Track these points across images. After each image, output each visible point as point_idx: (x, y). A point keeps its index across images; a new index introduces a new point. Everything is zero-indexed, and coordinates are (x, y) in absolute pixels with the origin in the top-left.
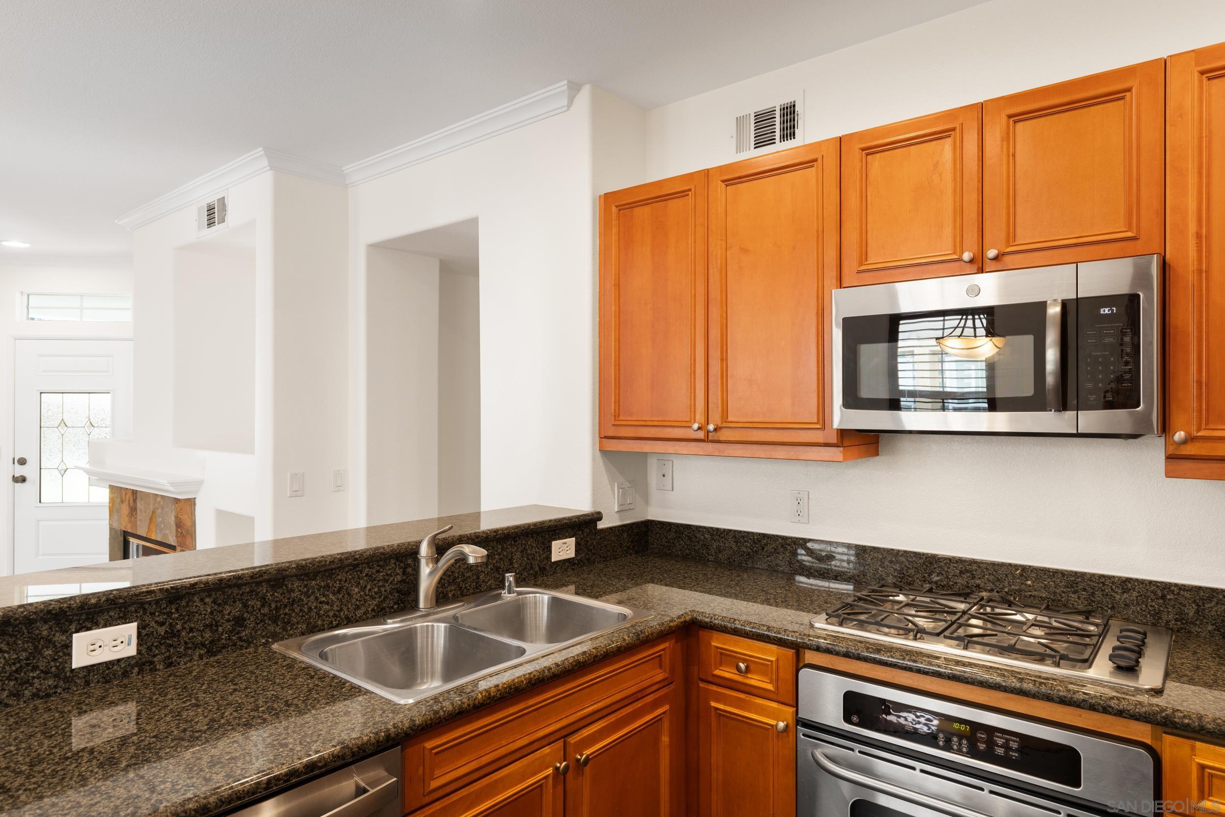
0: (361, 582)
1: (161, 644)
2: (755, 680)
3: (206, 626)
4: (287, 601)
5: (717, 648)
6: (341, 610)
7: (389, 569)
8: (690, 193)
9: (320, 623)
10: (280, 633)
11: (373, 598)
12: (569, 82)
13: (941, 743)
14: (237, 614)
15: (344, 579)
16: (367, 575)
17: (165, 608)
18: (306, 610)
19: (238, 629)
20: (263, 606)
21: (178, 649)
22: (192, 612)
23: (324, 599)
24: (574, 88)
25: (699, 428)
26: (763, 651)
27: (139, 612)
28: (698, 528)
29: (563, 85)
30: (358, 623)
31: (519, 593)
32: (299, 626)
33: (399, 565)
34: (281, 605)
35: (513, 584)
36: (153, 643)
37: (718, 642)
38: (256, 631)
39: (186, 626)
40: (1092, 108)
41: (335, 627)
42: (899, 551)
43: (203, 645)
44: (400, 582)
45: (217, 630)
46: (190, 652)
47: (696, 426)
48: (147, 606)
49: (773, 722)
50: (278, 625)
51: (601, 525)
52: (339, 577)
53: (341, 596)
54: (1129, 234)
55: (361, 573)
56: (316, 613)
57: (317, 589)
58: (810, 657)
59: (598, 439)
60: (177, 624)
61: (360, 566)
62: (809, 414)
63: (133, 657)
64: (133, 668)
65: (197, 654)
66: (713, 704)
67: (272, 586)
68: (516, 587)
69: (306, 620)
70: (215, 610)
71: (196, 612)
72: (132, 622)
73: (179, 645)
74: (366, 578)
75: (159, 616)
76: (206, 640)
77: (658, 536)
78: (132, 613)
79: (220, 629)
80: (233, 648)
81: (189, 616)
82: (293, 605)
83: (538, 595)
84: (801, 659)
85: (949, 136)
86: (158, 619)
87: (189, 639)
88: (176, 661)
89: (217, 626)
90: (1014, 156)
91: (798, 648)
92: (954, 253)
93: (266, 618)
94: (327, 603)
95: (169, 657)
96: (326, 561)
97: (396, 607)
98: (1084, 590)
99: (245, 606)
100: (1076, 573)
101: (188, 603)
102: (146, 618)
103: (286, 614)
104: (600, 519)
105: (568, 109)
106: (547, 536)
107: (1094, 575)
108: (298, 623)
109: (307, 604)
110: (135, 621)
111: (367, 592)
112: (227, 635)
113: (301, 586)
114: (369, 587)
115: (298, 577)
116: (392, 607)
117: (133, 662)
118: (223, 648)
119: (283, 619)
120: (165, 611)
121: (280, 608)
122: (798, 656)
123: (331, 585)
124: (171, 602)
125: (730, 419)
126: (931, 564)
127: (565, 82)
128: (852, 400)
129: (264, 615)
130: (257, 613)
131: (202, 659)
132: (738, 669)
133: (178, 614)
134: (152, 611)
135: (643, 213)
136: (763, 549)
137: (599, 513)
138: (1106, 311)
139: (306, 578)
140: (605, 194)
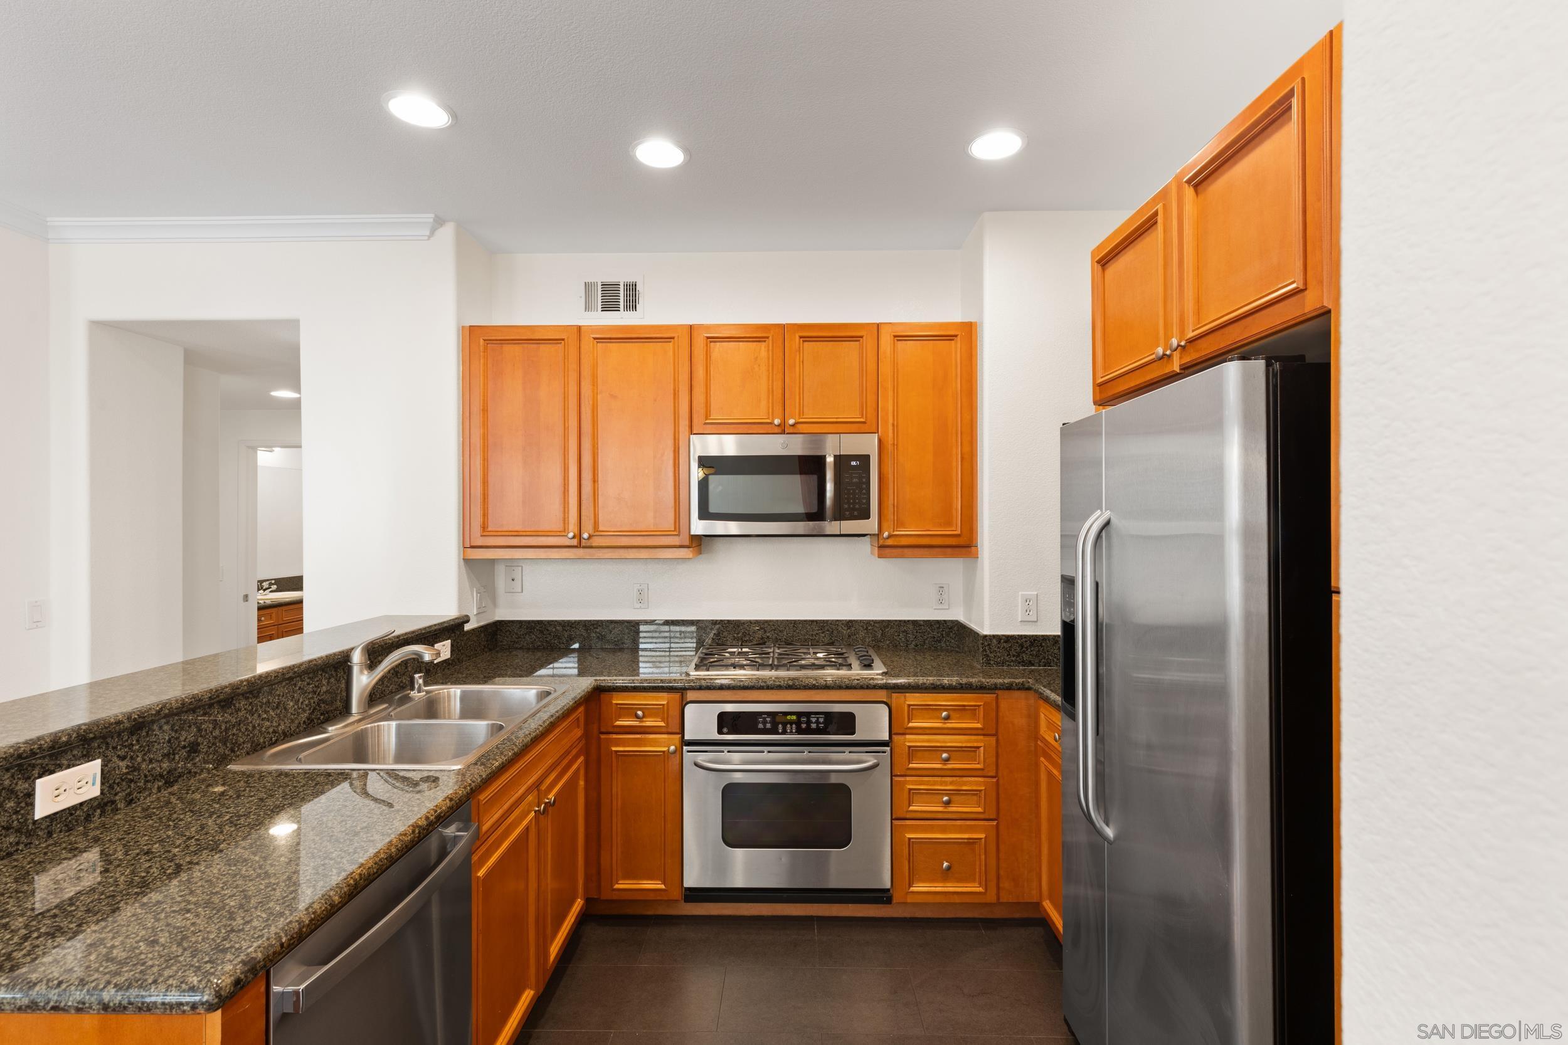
0: (295, 695)
1: (123, 780)
2: (649, 722)
3: (164, 755)
4: (235, 721)
5: (617, 704)
6: (279, 725)
7: (317, 681)
8: (563, 342)
9: (262, 740)
10: (228, 755)
11: (304, 711)
12: (436, 216)
13: (780, 731)
14: (192, 739)
15: (282, 694)
16: (300, 688)
17: (127, 740)
18: (250, 728)
19: (192, 755)
20: (214, 728)
21: (138, 784)
22: (152, 742)
23: (265, 716)
24: (439, 222)
25: (574, 537)
26: (657, 699)
27: (102, 747)
28: (550, 622)
29: (429, 217)
30: (293, 737)
31: (428, 692)
32: (245, 746)
33: (325, 676)
34: (230, 726)
35: (422, 685)
36: (115, 780)
37: (618, 700)
38: (209, 755)
39: (146, 757)
40: (843, 343)
41: (274, 743)
42: (717, 621)
43: (161, 776)
44: (325, 692)
45: (174, 759)
46: (149, 785)
47: (571, 535)
48: (109, 740)
49: (665, 749)
50: (227, 747)
51: (467, 627)
52: (278, 693)
53: (279, 711)
54: (862, 420)
55: (295, 687)
56: (259, 730)
57: (260, 706)
58: (691, 696)
59: (462, 549)
60: (138, 756)
61: (295, 679)
62: (668, 524)
63: (95, 798)
64: (95, 811)
65: (156, 786)
66: (614, 749)
67: (223, 707)
68: (425, 686)
69: (250, 738)
70: (172, 737)
71: (155, 742)
72: (95, 759)
73: (139, 779)
74: (299, 692)
75: (121, 749)
76: (164, 771)
77: (508, 633)
78: (95, 749)
79: (177, 757)
80: (188, 776)
81: (149, 746)
82: (239, 724)
83: (445, 691)
84: (684, 697)
85: (765, 341)
86: (120, 753)
87: (149, 771)
88: (136, 797)
89: (174, 754)
90: (803, 362)
91: (682, 690)
92: (768, 419)
93: (217, 740)
94: (268, 720)
95: (130, 794)
96: (271, 676)
97: (322, 717)
98: (828, 630)
99: (199, 730)
100: (824, 621)
101: (147, 733)
102: (108, 753)
103: (234, 734)
104: (467, 621)
105: (428, 239)
106: (431, 640)
107: (833, 621)
108: (244, 743)
109: (251, 722)
110: (98, 758)
111: (300, 705)
112: (183, 763)
113: (246, 705)
114: (301, 701)
115: (244, 695)
116: (319, 718)
117: (96, 804)
118: (180, 777)
119: (232, 739)
120: (126, 743)
121: (229, 729)
122: (682, 697)
123: (271, 701)
124: (132, 734)
125: (600, 529)
126: (739, 626)
127: (432, 215)
128: (705, 514)
129: (215, 738)
130: (210, 737)
131: (160, 791)
132: (637, 716)
133: (139, 745)
134: (115, 745)
135: (512, 351)
136: (611, 632)
137: (467, 616)
138: (854, 463)
139: (251, 696)
140: (470, 326)
